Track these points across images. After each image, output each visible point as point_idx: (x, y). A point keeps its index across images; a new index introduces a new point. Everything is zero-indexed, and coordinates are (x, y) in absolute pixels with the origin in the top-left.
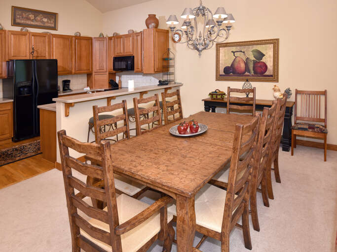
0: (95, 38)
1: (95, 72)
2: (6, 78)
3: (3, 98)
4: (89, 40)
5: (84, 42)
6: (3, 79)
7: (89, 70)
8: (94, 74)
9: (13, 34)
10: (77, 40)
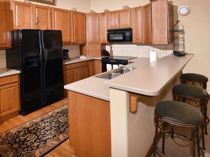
0: (88, 14)
1: (88, 43)
2: (11, 48)
3: (7, 68)
4: (84, 15)
5: (80, 16)
6: (6, 49)
7: (84, 41)
8: (87, 44)
9: (17, 5)
10: (74, 15)
